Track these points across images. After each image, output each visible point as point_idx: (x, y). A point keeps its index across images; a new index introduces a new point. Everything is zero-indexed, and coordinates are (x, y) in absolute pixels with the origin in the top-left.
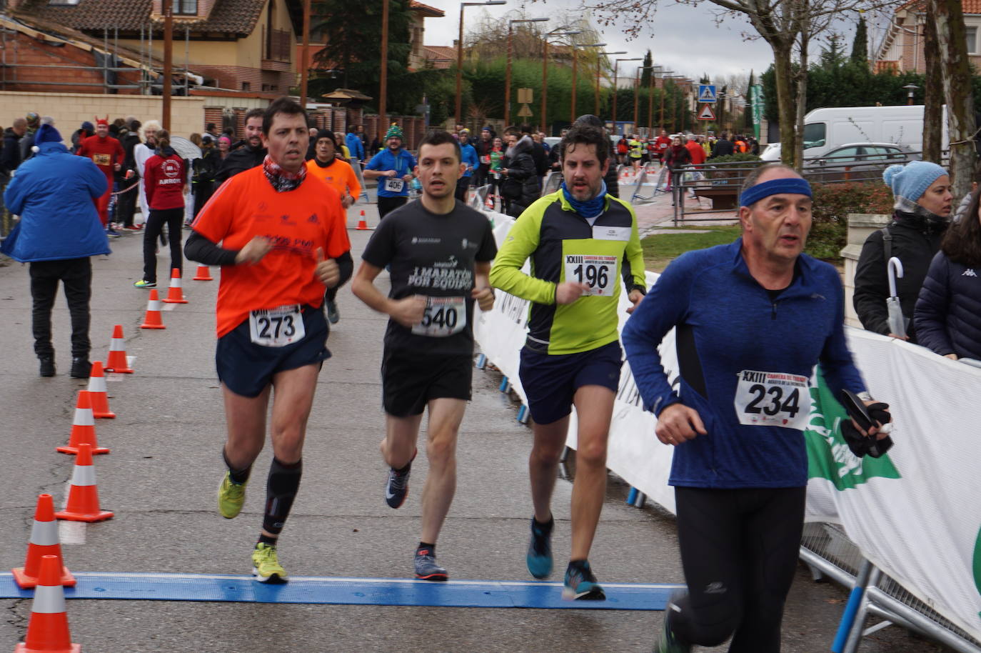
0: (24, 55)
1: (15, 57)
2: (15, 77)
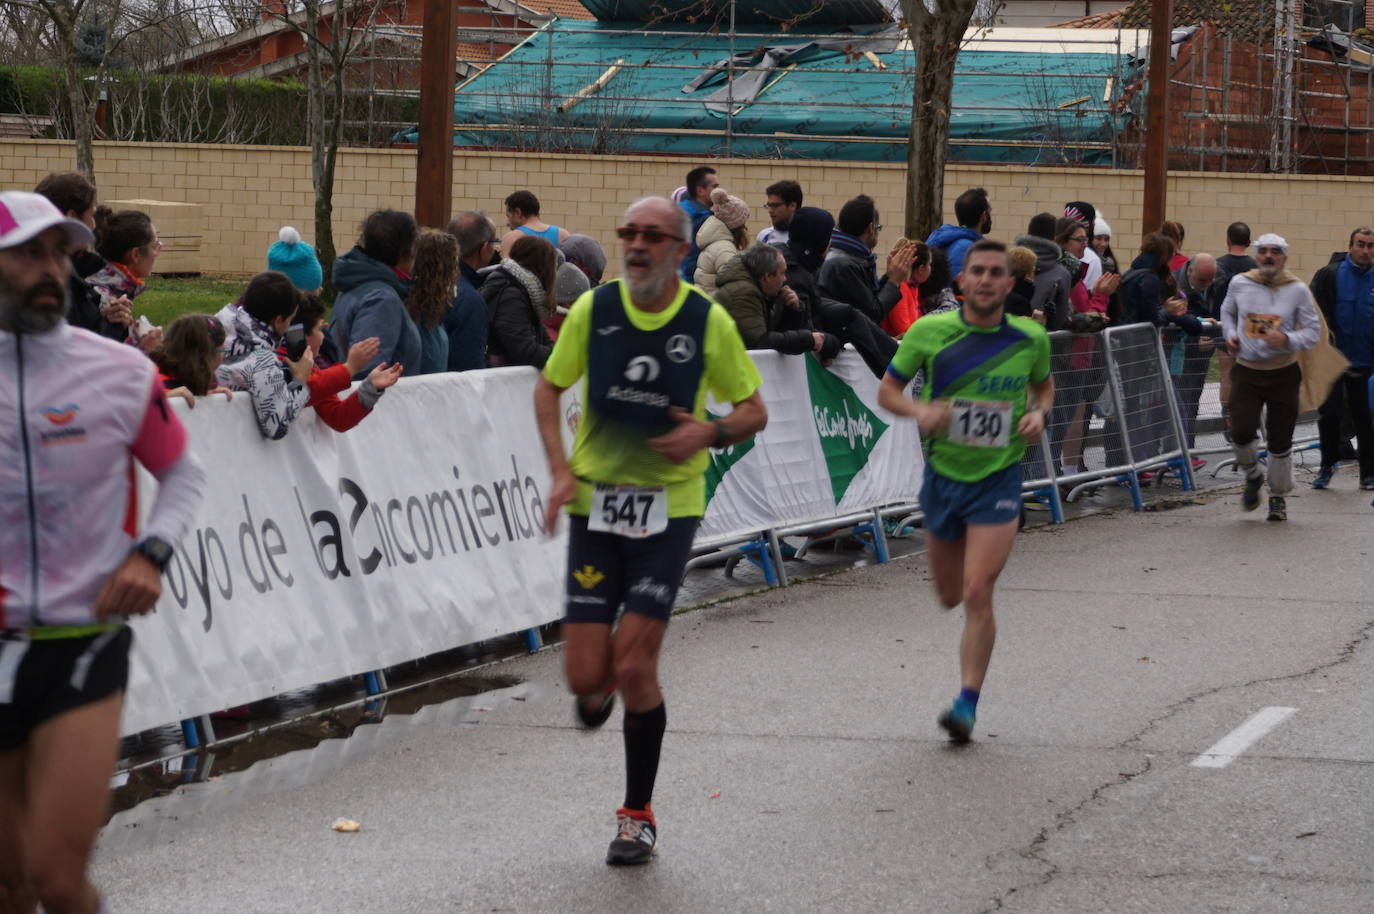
1: (1368, 112)
2: (1367, 150)
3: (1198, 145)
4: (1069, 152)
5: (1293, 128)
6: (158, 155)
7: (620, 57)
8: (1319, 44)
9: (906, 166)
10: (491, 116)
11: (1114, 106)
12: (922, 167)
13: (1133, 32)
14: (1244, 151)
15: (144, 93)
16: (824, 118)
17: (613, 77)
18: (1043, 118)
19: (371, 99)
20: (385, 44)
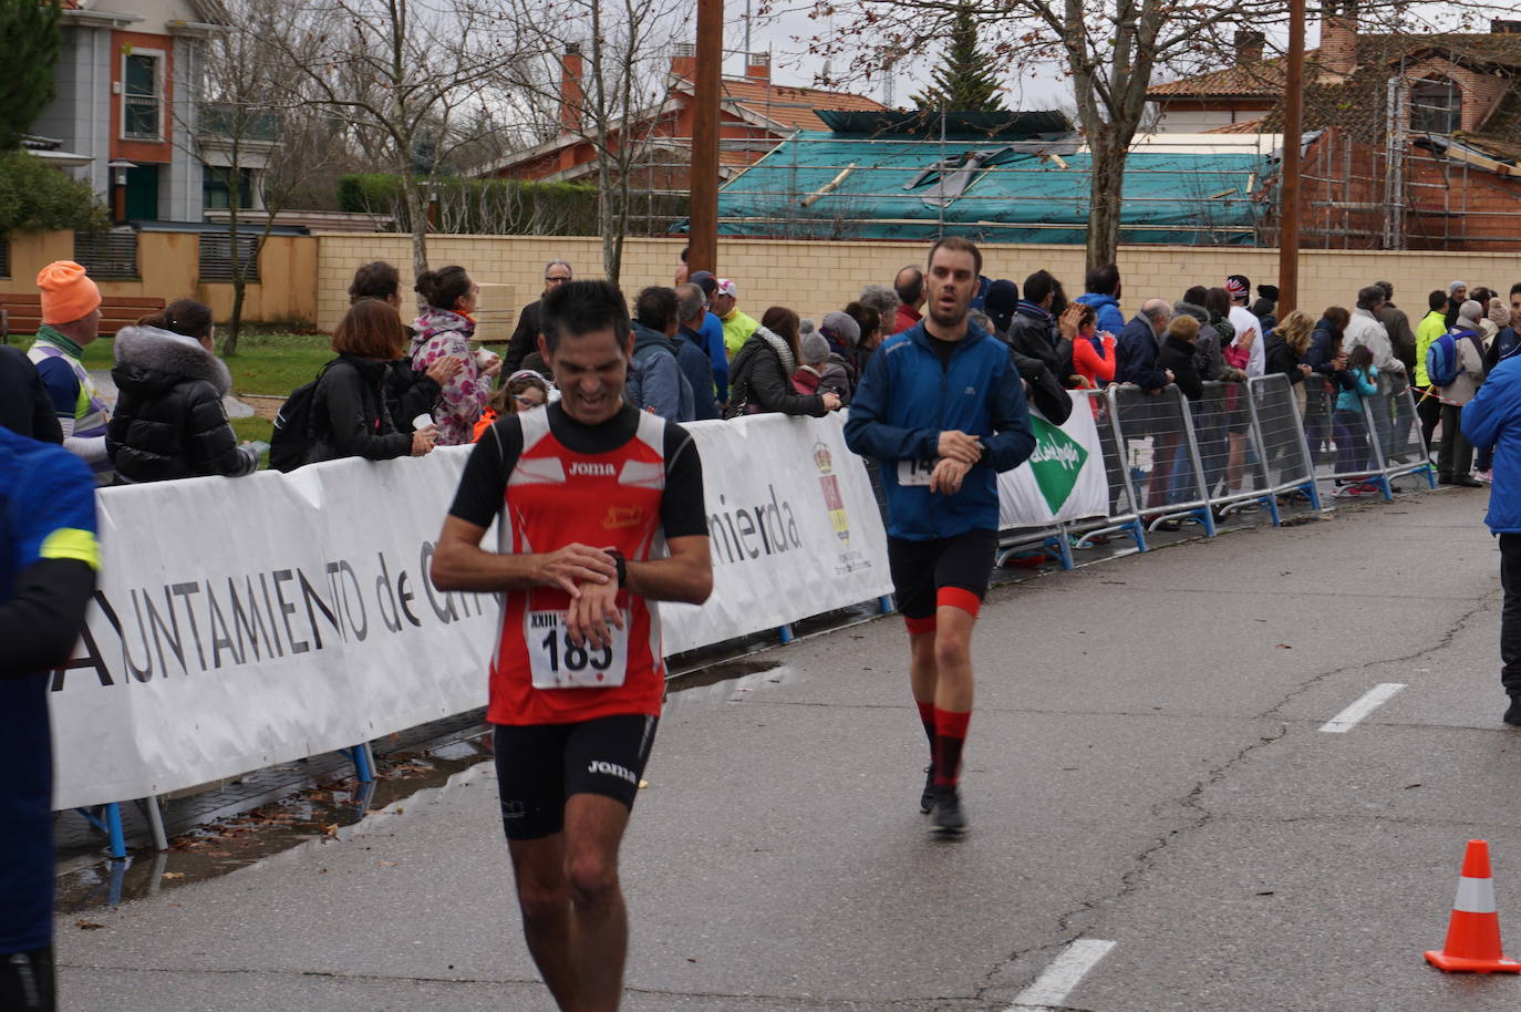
0: (1479, 197)
1: (1464, 200)
2: (1463, 230)
3: (1324, 228)
4: (1220, 234)
5: (1402, 213)
6: (479, 245)
7: (852, 161)
8: (1422, 144)
9: (1085, 247)
10: (749, 211)
11: (1254, 197)
12: (1097, 248)
13: (1271, 136)
14: (1363, 233)
15: (467, 195)
16: (1019, 209)
17: (846, 178)
18: (1197, 208)
19: (650, 197)
20: (661, 153)
